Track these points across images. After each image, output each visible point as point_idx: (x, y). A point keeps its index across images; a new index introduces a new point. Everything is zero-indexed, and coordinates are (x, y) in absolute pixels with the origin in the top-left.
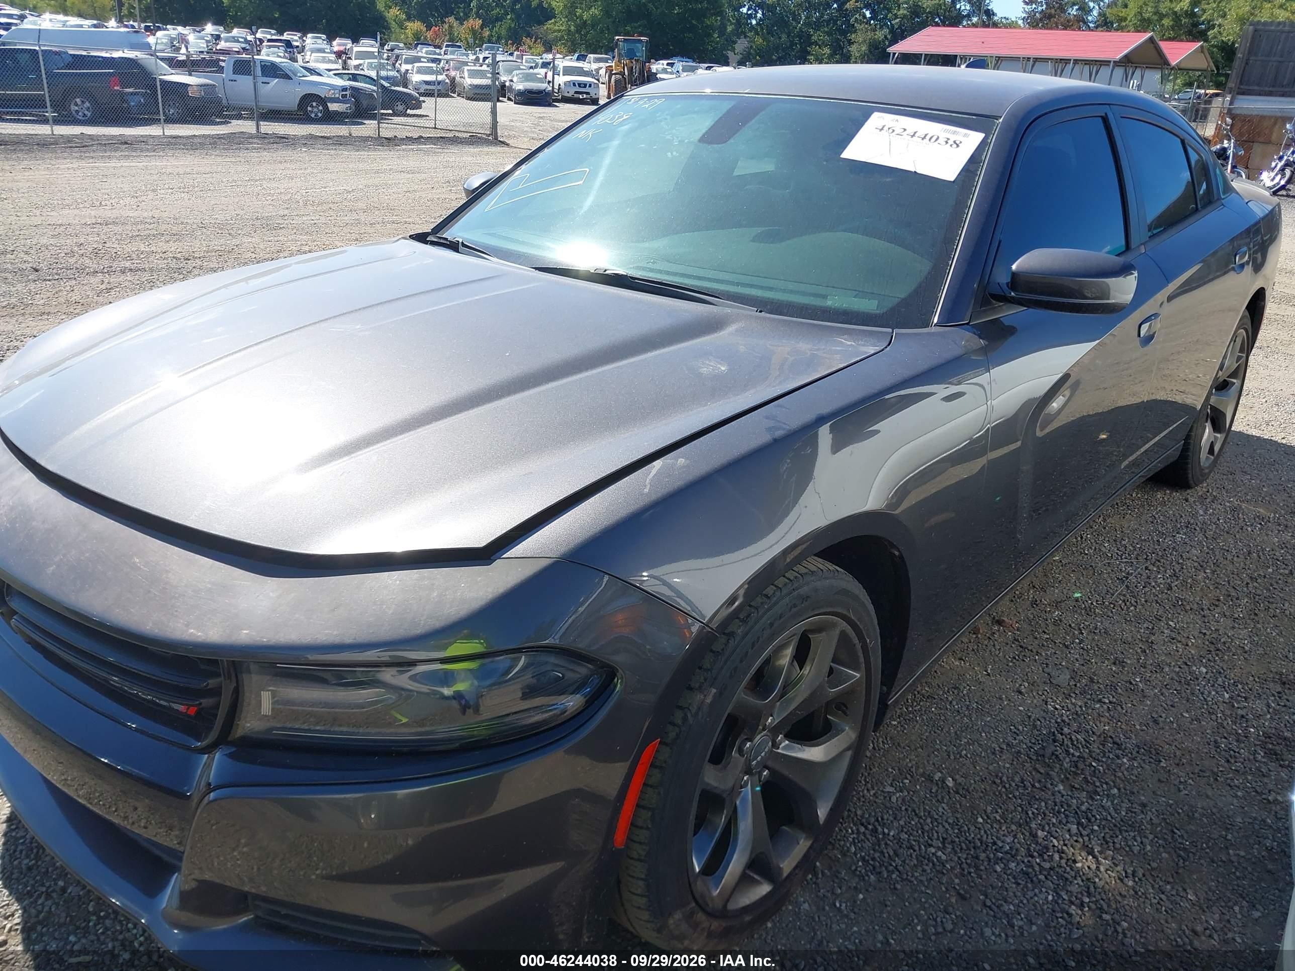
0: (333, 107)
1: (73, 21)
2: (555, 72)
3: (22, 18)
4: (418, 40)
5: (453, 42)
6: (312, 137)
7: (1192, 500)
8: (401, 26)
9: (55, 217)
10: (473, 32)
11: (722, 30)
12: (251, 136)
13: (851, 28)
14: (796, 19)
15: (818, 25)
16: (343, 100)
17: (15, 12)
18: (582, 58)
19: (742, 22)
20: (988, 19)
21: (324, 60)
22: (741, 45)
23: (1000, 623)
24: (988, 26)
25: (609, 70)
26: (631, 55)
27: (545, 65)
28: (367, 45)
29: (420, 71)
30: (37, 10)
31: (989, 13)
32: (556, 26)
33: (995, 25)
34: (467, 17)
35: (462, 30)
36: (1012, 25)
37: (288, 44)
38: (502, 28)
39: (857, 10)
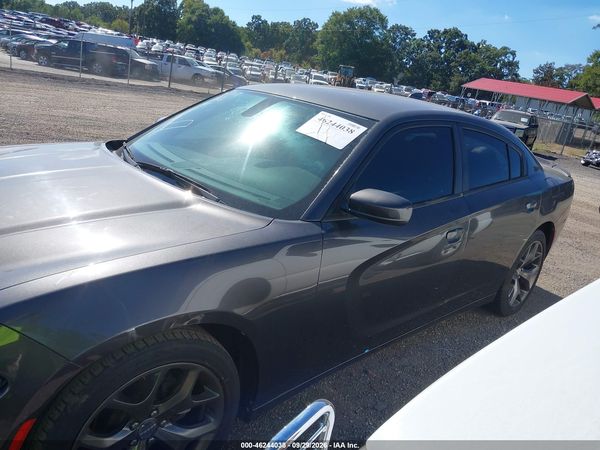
0: (206, 80)
1: (110, 31)
2: (311, 77)
3: (90, 28)
4: (257, 56)
5: (271, 59)
6: (192, 92)
7: (503, 322)
8: (250, 50)
9: (54, 112)
10: (281, 56)
11: (393, 68)
12: (165, 88)
13: (452, 74)
14: (427, 66)
15: (436, 71)
16: (212, 78)
17: (88, 26)
18: (325, 73)
19: (402, 66)
20: (516, 78)
21: (211, 60)
22: (401, 75)
23: (366, 372)
24: (514, 81)
25: (335, 79)
26: (346, 74)
27: (306, 74)
28: (233, 56)
29: (251, 70)
30: (97, 26)
31: (517, 75)
32: (318, 58)
33: (519, 81)
34: (280, 49)
35: (277, 54)
36: (525, 82)
37: (198, 52)
38: (295, 56)
39: (455, 67)
